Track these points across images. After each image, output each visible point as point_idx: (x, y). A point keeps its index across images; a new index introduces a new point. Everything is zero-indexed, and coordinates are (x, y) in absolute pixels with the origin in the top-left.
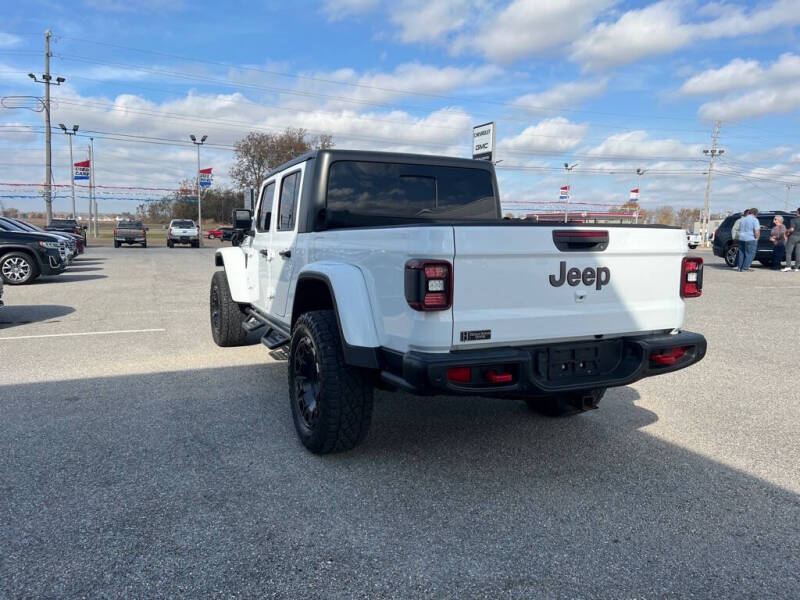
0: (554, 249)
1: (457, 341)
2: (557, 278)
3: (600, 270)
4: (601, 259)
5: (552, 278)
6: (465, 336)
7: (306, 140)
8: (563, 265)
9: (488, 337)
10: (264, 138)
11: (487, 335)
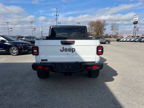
0: (61, 45)
1: (41, 61)
2: (62, 50)
3: (73, 49)
4: (73, 46)
5: (61, 50)
6: (42, 60)
7: (101, 21)
8: (63, 48)
9: (47, 61)
10: (93, 22)
11: (47, 60)
